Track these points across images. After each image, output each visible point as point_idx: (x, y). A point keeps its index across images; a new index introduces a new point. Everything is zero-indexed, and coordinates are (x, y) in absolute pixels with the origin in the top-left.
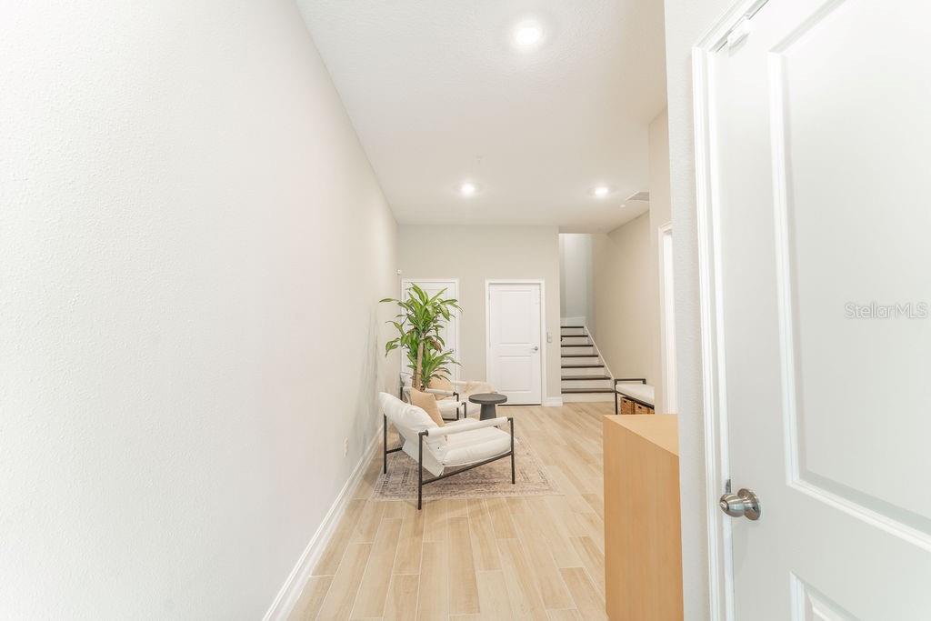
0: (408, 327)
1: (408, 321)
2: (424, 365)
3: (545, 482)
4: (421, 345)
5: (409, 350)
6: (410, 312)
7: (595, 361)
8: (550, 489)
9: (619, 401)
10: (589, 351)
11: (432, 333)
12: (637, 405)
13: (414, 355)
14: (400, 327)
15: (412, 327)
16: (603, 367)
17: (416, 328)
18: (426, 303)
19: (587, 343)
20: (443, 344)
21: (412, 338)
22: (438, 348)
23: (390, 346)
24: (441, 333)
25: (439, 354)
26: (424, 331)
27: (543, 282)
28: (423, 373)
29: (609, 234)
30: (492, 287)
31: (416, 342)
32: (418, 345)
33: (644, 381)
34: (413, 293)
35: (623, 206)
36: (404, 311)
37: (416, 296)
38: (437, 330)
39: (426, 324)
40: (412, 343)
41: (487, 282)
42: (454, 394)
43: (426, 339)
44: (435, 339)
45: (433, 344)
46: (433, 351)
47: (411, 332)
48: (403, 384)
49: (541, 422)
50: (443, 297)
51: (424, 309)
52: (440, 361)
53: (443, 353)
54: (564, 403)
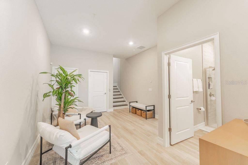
0: (56, 86)
1: (57, 84)
2: (65, 104)
3: (122, 149)
4: (64, 94)
5: (56, 97)
6: (58, 79)
7: (121, 96)
8: (126, 153)
9: (131, 109)
10: (119, 93)
11: (69, 89)
12: (137, 110)
13: (60, 99)
14: (52, 86)
15: (59, 86)
16: (123, 98)
17: (61, 87)
18: (67, 75)
19: (118, 91)
20: (75, 94)
21: (59, 91)
22: (72, 95)
23: (45, 95)
24: (73, 89)
25: (72, 98)
26: (65, 88)
27: (108, 72)
28: (64, 107)
29: (126, 59)
30: (91, 72)
31: (61, 93)
32: (62, 94)
33: (137, 102)
34: (60, 70)
35: (134, 50)
36: (54, 78)
37: (61, 72)
38: (71, 87)
39: (66, 85)
40: (58, 94)
41: (89, 70)
42: (79, 114)
43: (66, 92)
44: (70, 91)
45: (70, 94)
46: (69, 97)
47: (59, 88)
48: (52, 111)
49: (109, 119)
50: (75, 73)
51: (65, 78)
52: (73, 101)
53: (74, 97)
54: (114, 110)
